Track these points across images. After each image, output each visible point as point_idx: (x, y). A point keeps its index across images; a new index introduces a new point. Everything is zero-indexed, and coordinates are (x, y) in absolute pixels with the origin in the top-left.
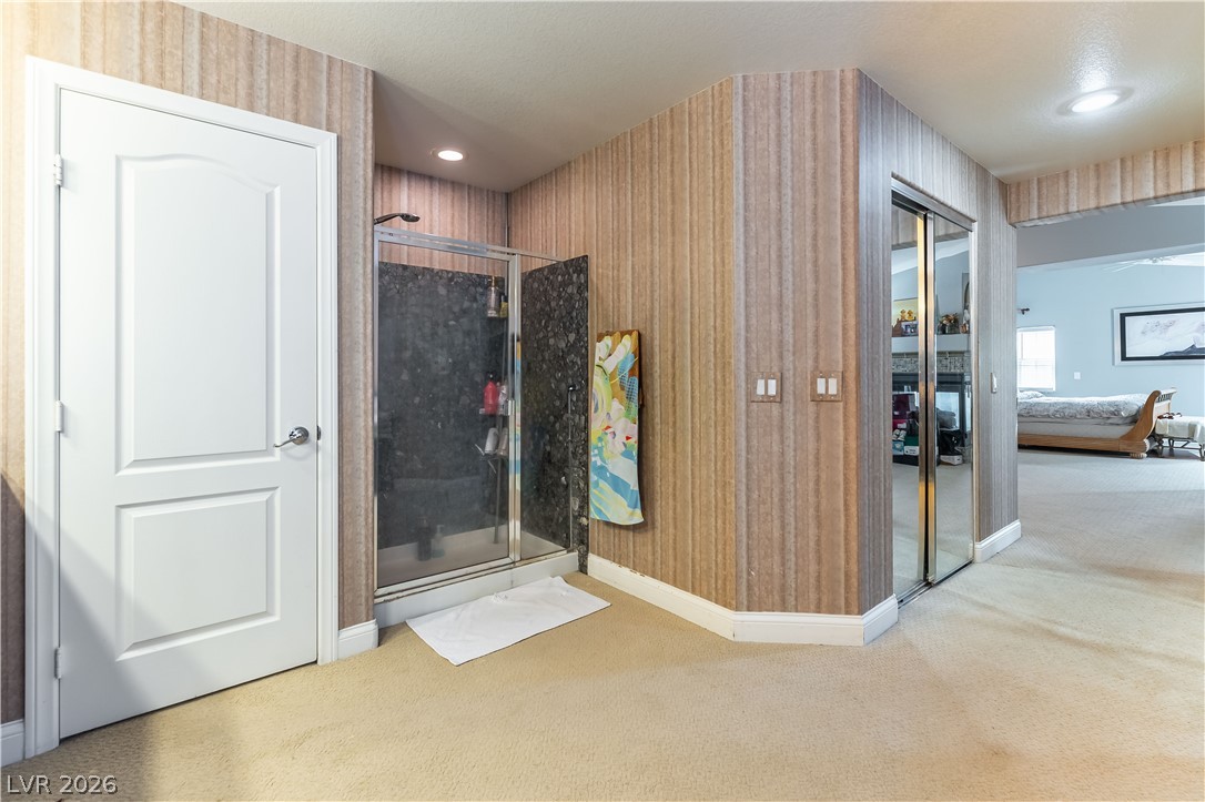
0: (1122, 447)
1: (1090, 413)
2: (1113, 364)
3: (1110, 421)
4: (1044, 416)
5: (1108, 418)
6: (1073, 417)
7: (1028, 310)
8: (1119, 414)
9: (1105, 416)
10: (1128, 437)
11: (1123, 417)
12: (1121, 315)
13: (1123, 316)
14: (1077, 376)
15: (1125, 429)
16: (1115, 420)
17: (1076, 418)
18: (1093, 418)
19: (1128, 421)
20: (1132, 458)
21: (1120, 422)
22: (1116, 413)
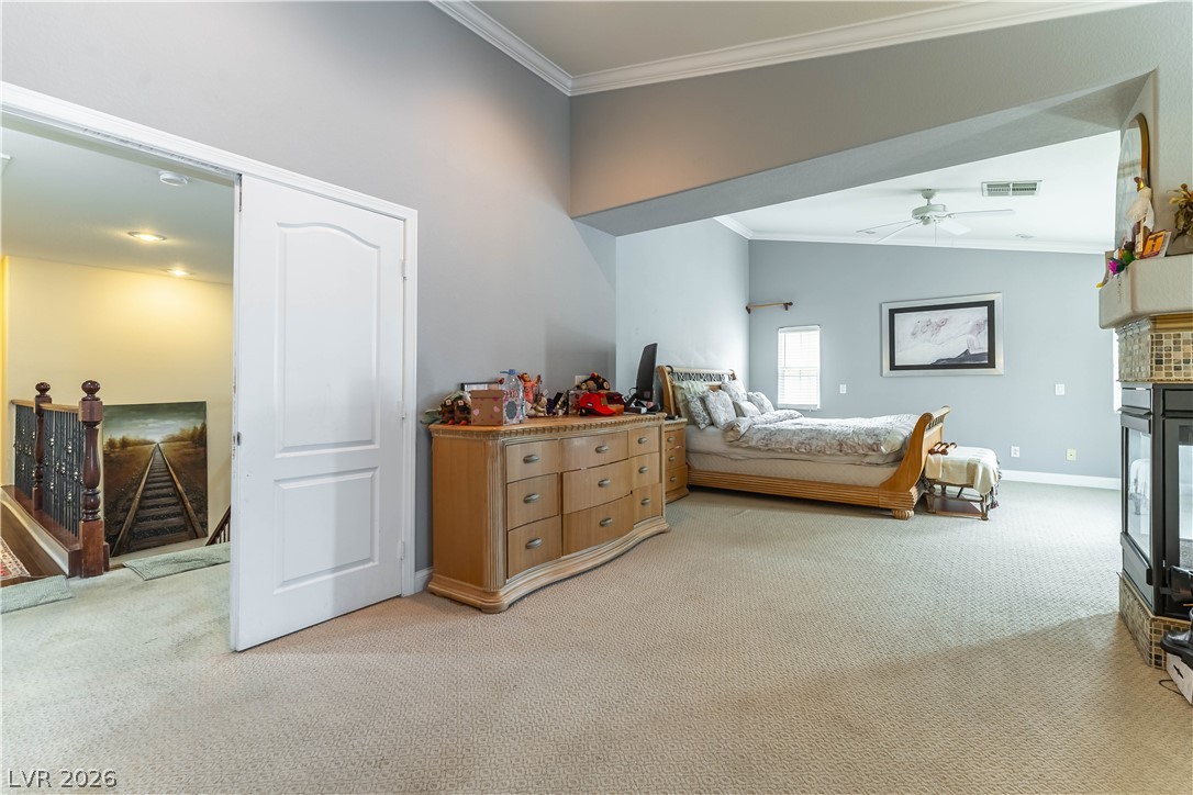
0: (883, 501)
1: (842, 446)
2: (881, 375)
3: (867, 460)
4: (785, 451)
5: (866, 455)
6: (821, 452)
7: (791, 304)
8: (879, 450)
9: (861, 451)
10: (890, 485)
11: (883, 455)
12: (890, 310)
13: (893, 312)
14: (843, 389)
15: (885, 473)
16: (873, 458)
17: (824, 453)
18: (847, 454)
19: (890, 459)
20: (894, 517)
21: (880, 461)
22: (874, 448)
